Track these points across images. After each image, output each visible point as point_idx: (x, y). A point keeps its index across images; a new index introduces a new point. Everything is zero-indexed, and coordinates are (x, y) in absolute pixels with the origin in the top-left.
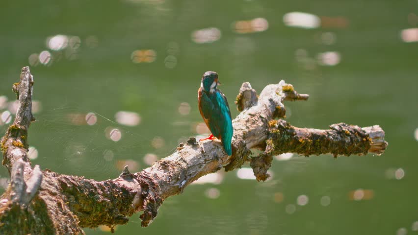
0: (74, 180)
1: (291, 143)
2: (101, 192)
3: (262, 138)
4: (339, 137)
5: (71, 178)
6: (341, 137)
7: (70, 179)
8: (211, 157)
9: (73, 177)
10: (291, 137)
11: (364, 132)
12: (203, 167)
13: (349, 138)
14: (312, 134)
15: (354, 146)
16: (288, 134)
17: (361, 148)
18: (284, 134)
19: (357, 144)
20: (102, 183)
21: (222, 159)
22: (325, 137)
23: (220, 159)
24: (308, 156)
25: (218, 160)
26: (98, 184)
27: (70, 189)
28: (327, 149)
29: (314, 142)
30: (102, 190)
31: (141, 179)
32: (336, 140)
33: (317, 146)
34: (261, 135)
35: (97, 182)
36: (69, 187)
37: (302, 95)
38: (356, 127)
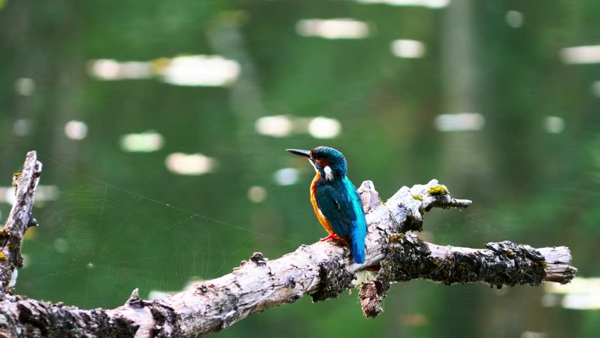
0: (42, 306)
1: (422, 266)
2: (84, 325)
3: (377, 257)
4: (497, 259)
5: (40, 304)
6: (500, 259)
7: (37, 305)
8: (284, 280)
9: (42, 303)
10: (421, 257)
11: (538, 253)
12: (267, 295)
13: (513, 261)
14: (455, 254)
15: (520, 272)
16: (417, 253)
17: (531, 276)
18: (412, 253)
19: (524, 269)
20: (89, 312)
21: (302, 284)
22: (475, 258)
23: (297, 285)
24: (449, 285)
25: (295, 285)
26: (81, 314)
27: (37, 318)
28: (478, 275)
29: (457, 265)
30: (86, 322)
31: (156, 307)
32: (492, 264)
33: (462, 271)
34: (375, 254)
35: (81, 311)
36: (36, 316)
37: (458, 201)
38: (527, 247)
